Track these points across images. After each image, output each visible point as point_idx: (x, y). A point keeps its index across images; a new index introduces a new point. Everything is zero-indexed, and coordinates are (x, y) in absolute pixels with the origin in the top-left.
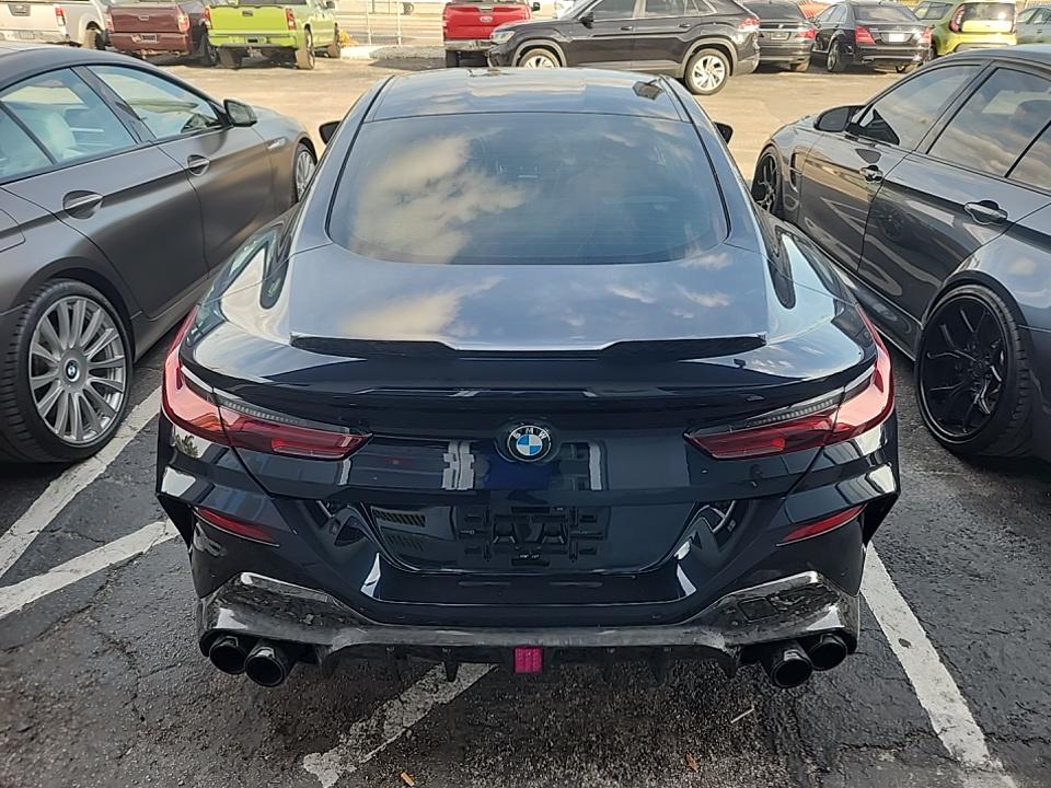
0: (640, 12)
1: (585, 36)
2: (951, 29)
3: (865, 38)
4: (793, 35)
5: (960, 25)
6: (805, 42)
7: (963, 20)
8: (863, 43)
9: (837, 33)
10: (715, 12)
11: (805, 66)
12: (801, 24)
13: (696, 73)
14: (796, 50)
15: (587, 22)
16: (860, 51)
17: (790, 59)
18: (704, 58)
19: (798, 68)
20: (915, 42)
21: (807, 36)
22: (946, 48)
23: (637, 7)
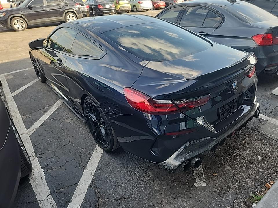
0: (45, 4)
1: (31, 12)
2: (117, 3)
3: (100, 7)
4: (84, 8)
5: (119, 3)
6: (87, 9)
7: (119, 1)
8: (101, 8)
9: (93, 7)
10: (67, 2)
11: (89, 15)
12: (84, 5)
13: (68, 19)
14: (86, 11)
15: (30, 8)
16: (101, 11)
17: (85, 14)
18: (69, 15)
19: (87, 16)
20: (112, 7)
21: (87, 8)
22: (118, 8)
23: (44, 2)
